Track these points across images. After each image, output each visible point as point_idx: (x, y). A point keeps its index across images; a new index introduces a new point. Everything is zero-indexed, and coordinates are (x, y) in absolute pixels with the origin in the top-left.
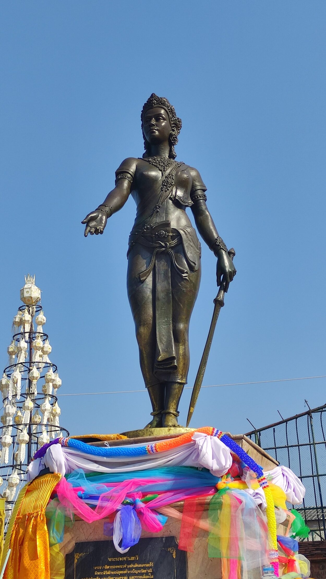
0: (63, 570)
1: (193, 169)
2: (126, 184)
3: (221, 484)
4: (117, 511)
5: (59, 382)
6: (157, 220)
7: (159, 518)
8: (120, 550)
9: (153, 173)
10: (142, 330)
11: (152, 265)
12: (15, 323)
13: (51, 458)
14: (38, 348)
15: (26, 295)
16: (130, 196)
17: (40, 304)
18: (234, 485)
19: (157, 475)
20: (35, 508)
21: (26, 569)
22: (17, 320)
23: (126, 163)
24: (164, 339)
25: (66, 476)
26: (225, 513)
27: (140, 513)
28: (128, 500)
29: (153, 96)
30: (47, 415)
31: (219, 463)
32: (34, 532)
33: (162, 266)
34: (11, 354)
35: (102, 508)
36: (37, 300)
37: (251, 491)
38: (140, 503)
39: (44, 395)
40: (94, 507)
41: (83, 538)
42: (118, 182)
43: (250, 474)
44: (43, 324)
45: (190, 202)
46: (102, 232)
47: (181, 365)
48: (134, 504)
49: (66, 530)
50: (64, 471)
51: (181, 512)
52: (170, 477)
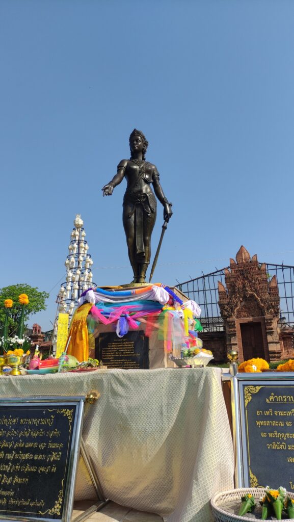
0: (94, 345)
1: (153, 165)
2: (122, 172)
3: (164, 308)
4: (118, 319)
5: (92, 262)
6: (137, 189)
7: (137, 322)
8: (119, 336)
9: (135, 167)
10: (130, 239)
11: (134, 211)
12: (71, 236)
13: (89, 296)
14: (82, 247)
15: (76, 223)
16: (124, 178)
17: (83, 227)
18: (170, 308)
19: (136, 304)
20: (81, 318)
21: (77, 344)
22: (73, 234)
23: (122, 162)
24: (140, 244)
25: (96, 304)
26: (166, 320)
27: (128, 321)
28: (123, 315)
29: (135, 130)
30: (86, 277)
31: (163, 299)
32: (81, 328)
33: (139, 211)
34: (70, 250)
35: (111, 318)
36: (82, 225)
37: (177, 311)
38: (128, 316)
39: (85, 268)
40: (108, 318)
41: (103, 331)
42: (119, 171)
43: (177, 304)
44: (84, 236)
45: (152, 181)
46: (111, 195)
47: (147, 255)
48: (125, 317)
49: (96, 327)
50: (94, 302)
51: (146, 320)
52: (142, 305)
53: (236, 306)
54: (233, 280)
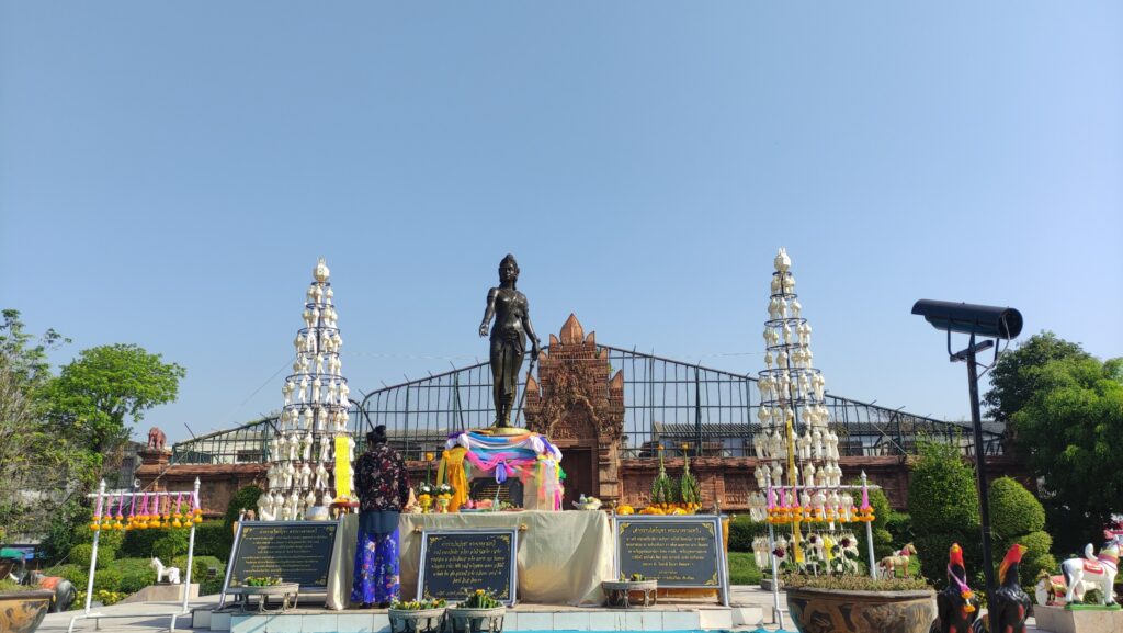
1: (523, 296)
2: (493, 304)
3: (539, 457)
4: (496, 466)
5: (341, 342)
6: (508, 325)
8: (498, 482)
10: (497, 379)
11: (502, 347)
12: (308, 294)
13: (462, 440)
14: (327, 317)
15: (319, 274)
16: (494, 313)
18: (543, 457)
19: (512, 452)
20: (456, 462)
22: (312, 292)
24: (507, 383)
25: (470, 449)
27: (506, 468)
28: (500, 462)
29: (506, 255)
31: (540, 449)
34: (305, 318)
35: (489, 464)
37: (549, 459)
38: (506, 464)
40: (485, 463)
41: (479, 476)
42: (489, 303)
44: (332, 298)
45: (522, 315)
47: (514, 396)
48: (503, 464)
49: (472, 472)
51: (522, 468)
52: (518, 453)
53: (554, 418)
54: (553, 372)
